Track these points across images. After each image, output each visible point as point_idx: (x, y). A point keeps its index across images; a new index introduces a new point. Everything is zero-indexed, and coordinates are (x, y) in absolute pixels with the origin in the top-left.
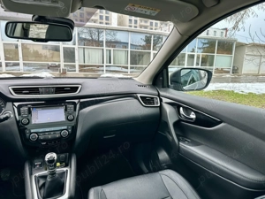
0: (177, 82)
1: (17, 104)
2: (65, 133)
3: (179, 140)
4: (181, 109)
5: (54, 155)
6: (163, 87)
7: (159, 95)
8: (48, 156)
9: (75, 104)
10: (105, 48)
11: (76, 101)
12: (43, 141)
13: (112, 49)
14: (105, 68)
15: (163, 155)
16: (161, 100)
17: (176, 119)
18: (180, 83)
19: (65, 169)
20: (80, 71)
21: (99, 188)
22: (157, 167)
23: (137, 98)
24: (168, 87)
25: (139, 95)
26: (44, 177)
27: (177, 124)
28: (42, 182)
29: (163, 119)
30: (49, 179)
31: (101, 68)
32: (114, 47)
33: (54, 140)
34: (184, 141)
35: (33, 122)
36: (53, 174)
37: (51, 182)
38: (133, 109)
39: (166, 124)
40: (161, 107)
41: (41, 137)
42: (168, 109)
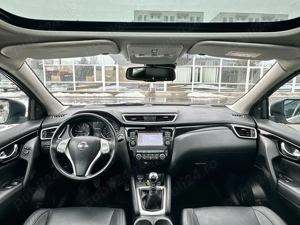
0: (279, 113)
1: (127, 129)
2: (163, 156)
3: (278, 178)
4: (283, 144)
5: (156, 175)
6: (262, 118)
7: (256, 127)
8: (151, 175)
9: (171, 131)
10: (194, 66)
11: (172, 128)
12: (146, 160)
13: (201, 67)
14: (193, 87)
15: (258, 190)
16: (258, 132)
17: (276, 154)
18: (283, 114)
19: (162, 188)
20: (168, 90)
21: (191, 210)
22: (250, 202)
23: (231, 128)
24: (268, 118)
25: (233, 126)
26: (147, 191)
27: (276, 161)
28: (144, 195)
29: (260, 152)
30: (150, 194)
31: (189, 87)
32: (204, 64)
33: (154, 161)
34: (284, 180)
35: (139, 144)
36: (154, 190)
37: (152, 196)
38: (226, 139)
39: (264, 159)
40: (258, 139)
41: (144, 157)
42: (267, 143)
